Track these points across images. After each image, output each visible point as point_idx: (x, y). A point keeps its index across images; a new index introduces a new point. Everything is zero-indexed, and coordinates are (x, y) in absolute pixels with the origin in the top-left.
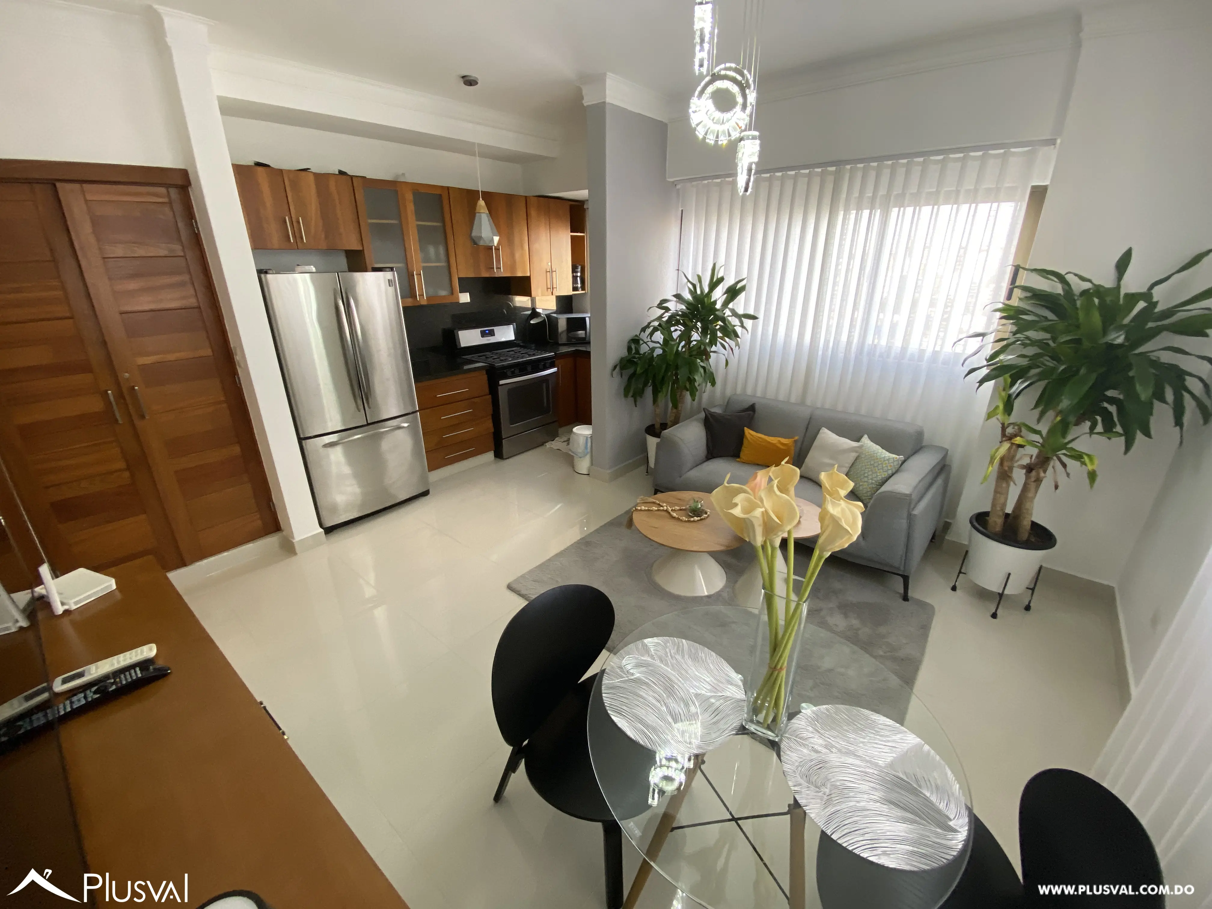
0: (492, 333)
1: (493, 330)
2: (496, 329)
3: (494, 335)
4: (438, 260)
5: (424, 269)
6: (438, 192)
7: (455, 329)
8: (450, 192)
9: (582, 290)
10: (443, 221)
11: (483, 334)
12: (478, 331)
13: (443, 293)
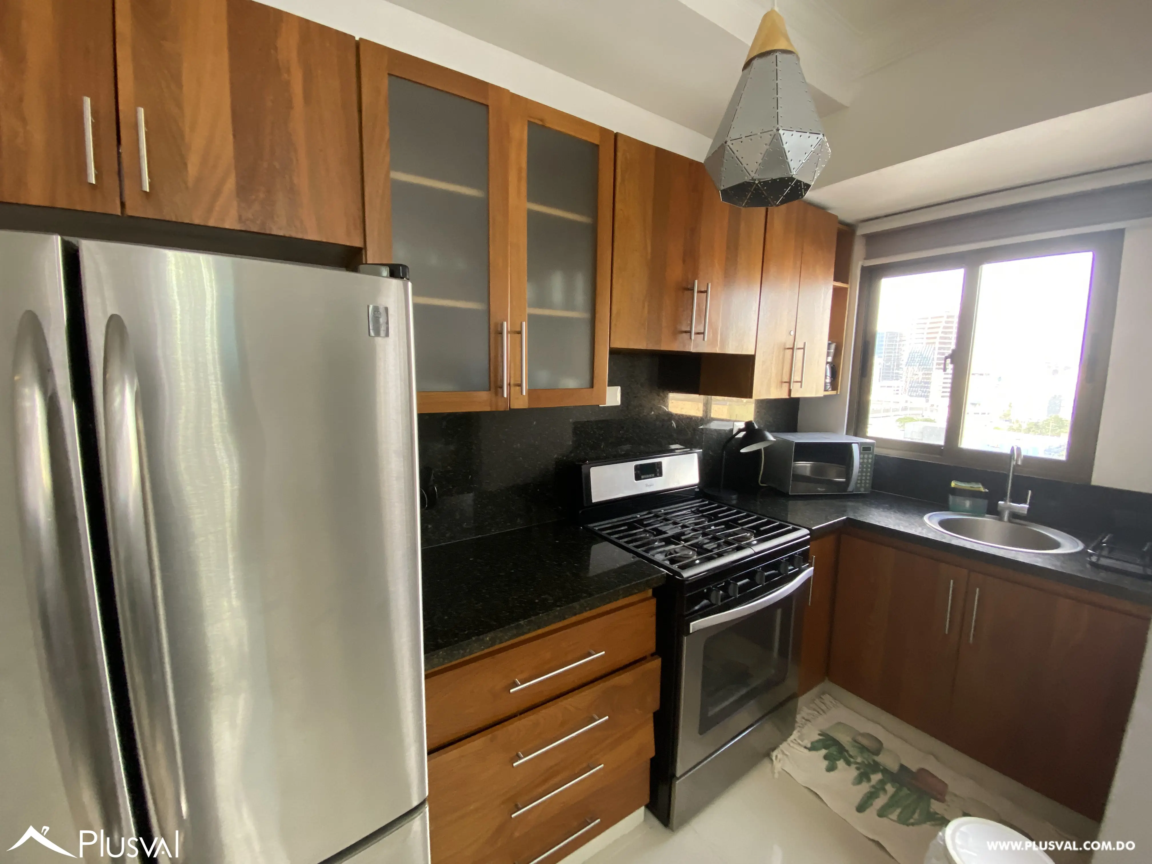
0: (655, 470)
1: (659, 465)
2: (665, 461)
3: (661, 474)
4: (568, 305)
5: (533, 320)
6: (595, 139)
7: (584, 461)
8: (620, 144)
9: (833, 390)
10: (594, 213)
11: (641, 473)
12: (628, 468)
13: (571, 383)
